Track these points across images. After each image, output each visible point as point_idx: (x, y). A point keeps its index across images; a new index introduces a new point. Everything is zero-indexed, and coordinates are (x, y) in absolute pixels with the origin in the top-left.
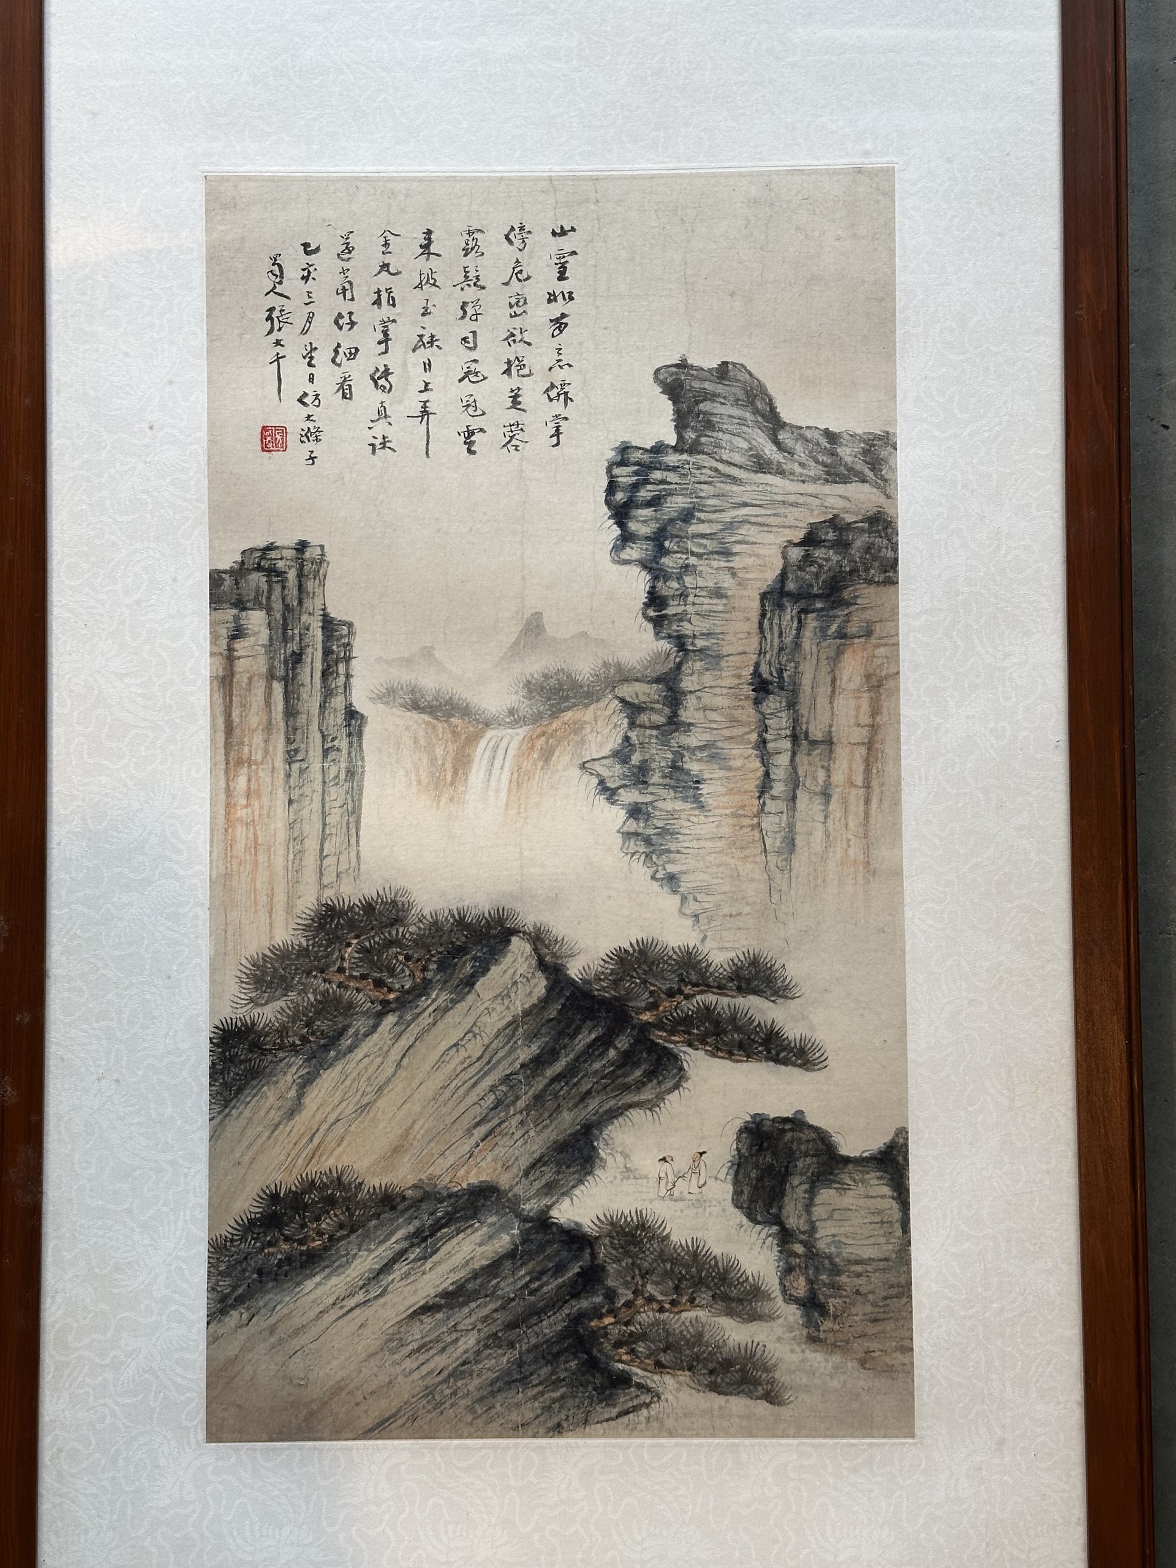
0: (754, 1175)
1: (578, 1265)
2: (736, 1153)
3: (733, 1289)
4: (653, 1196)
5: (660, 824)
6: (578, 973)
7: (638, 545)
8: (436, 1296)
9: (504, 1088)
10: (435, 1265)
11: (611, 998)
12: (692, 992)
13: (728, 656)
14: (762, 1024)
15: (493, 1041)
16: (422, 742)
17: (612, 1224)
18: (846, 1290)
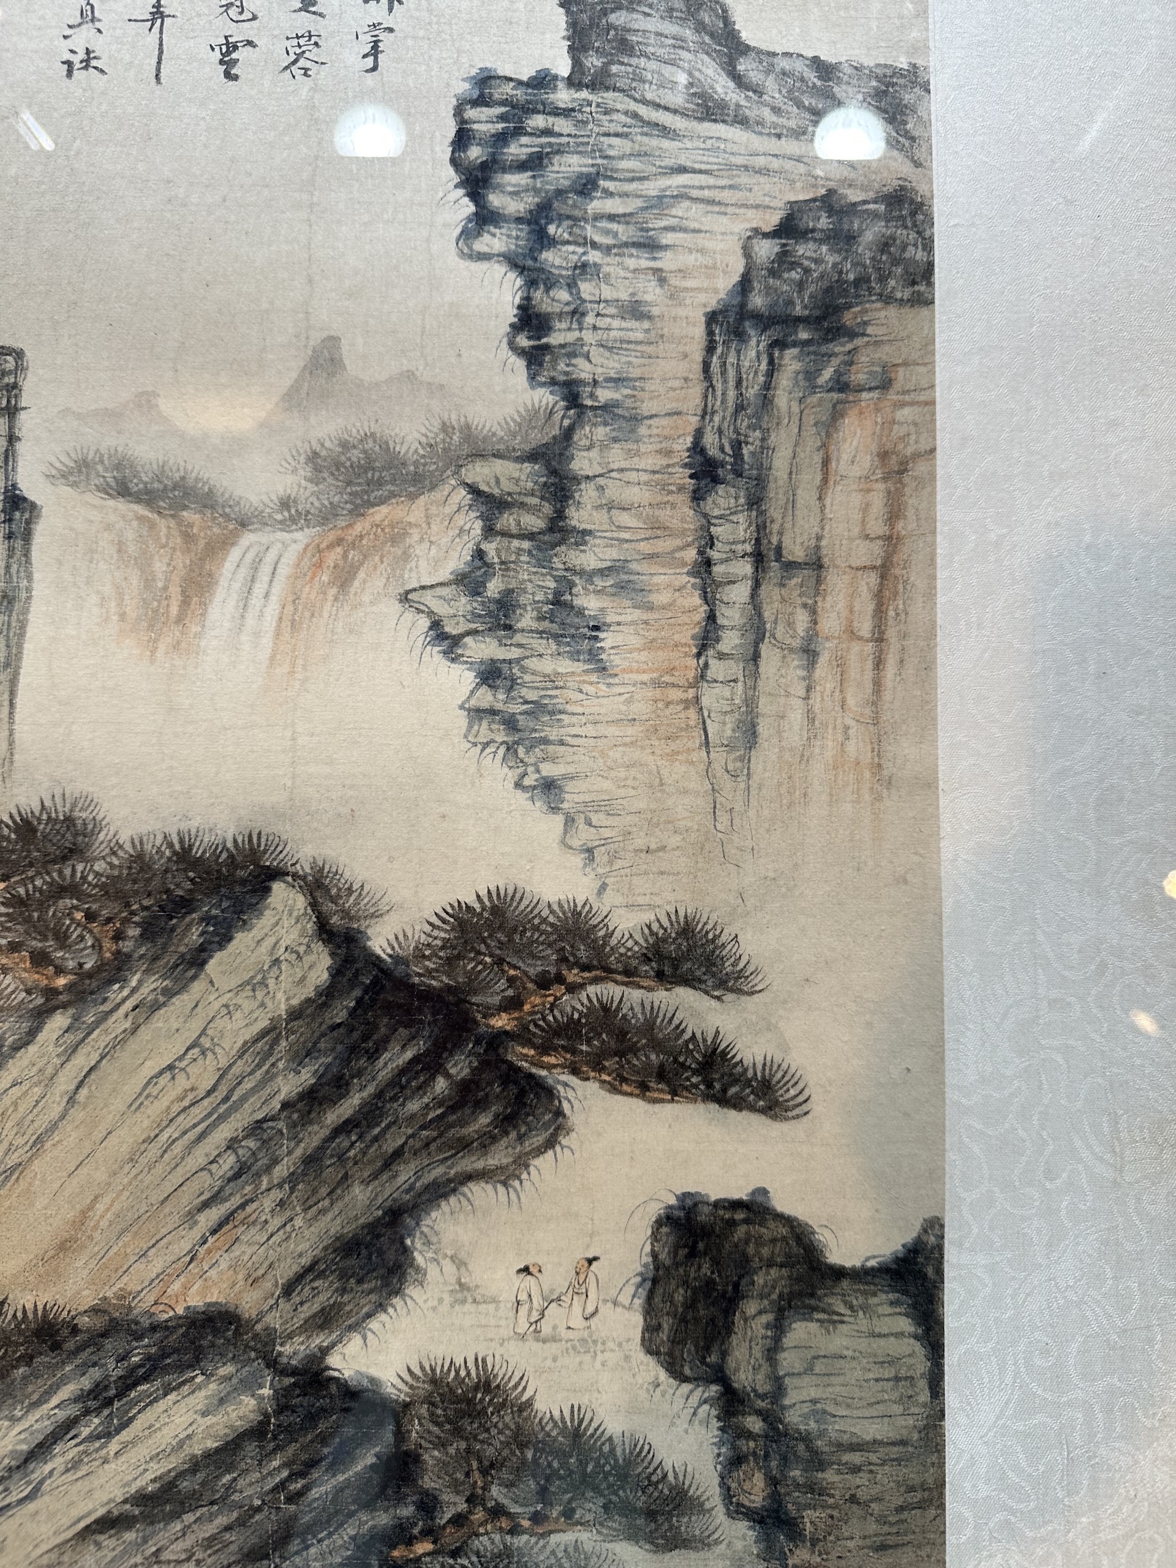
0: (681, 1298)
1: (372, 1452)
2: (650, 1259)
3: (640, 1493)
4: (506, 1332)
5: (532, 696)
6: (385, 945)
7: (504, 231)
8: (125, 1501)
9: (252, 1144)
10: (125, 1446)
11: (441, 989)
12: (580, 981)
13: (651, 417)
14: (699, 1036)
15: (234, 1063)
16: (132, 548)
17: (434, 1381)
18: (833, 1496)
